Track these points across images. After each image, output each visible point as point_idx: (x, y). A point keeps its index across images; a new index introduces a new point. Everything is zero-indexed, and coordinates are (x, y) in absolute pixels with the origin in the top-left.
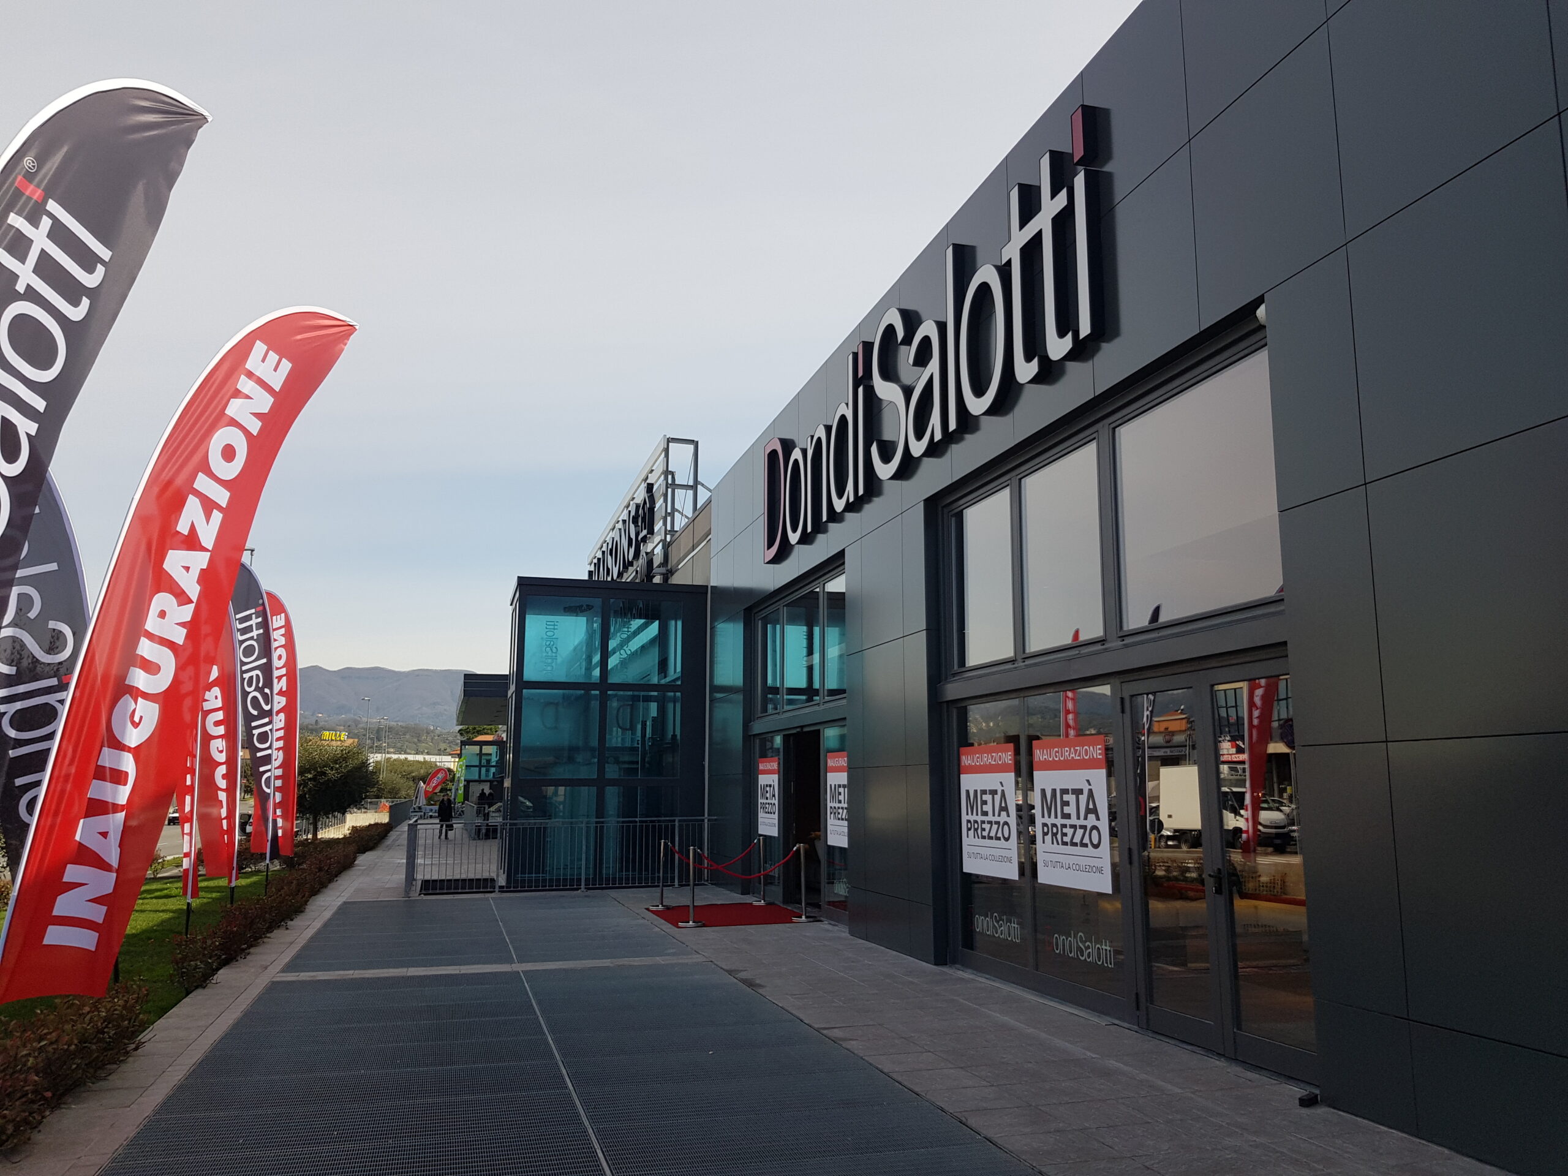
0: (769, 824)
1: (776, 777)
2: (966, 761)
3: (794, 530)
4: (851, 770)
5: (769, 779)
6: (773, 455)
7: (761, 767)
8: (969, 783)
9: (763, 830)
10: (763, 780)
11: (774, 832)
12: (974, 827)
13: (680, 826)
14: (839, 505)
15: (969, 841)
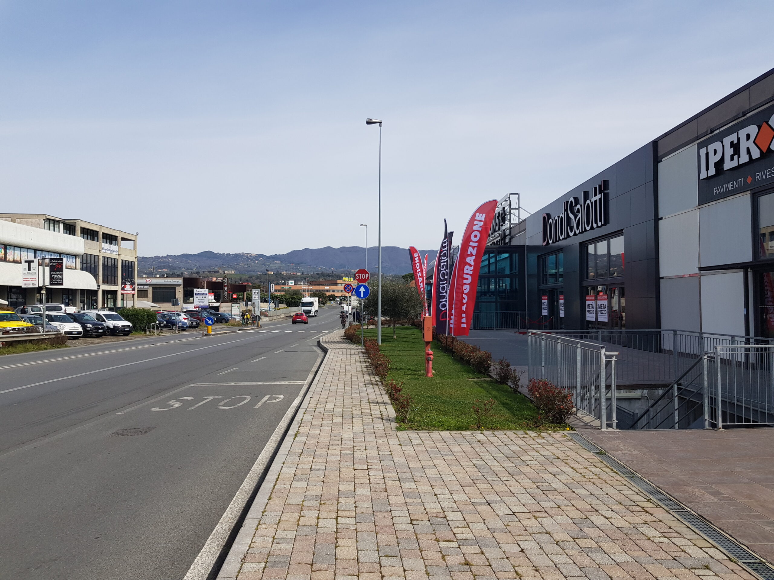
0: (545, 312)
1: (547, 301)
2: (587, 298)
3: (551, 240)
4: (564, 299)
5: (545, 301)
6: (544, 218)
7: (543, 298)
8: (588, 303)
9: (543, 314)
10: (543, 301)
11: (546, 314)
12: (588, 311)
13: (520, 314)
14: (561, 238)
15: (587, 314)
